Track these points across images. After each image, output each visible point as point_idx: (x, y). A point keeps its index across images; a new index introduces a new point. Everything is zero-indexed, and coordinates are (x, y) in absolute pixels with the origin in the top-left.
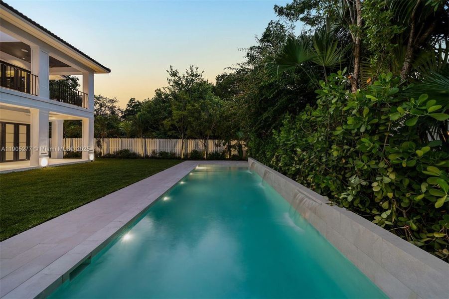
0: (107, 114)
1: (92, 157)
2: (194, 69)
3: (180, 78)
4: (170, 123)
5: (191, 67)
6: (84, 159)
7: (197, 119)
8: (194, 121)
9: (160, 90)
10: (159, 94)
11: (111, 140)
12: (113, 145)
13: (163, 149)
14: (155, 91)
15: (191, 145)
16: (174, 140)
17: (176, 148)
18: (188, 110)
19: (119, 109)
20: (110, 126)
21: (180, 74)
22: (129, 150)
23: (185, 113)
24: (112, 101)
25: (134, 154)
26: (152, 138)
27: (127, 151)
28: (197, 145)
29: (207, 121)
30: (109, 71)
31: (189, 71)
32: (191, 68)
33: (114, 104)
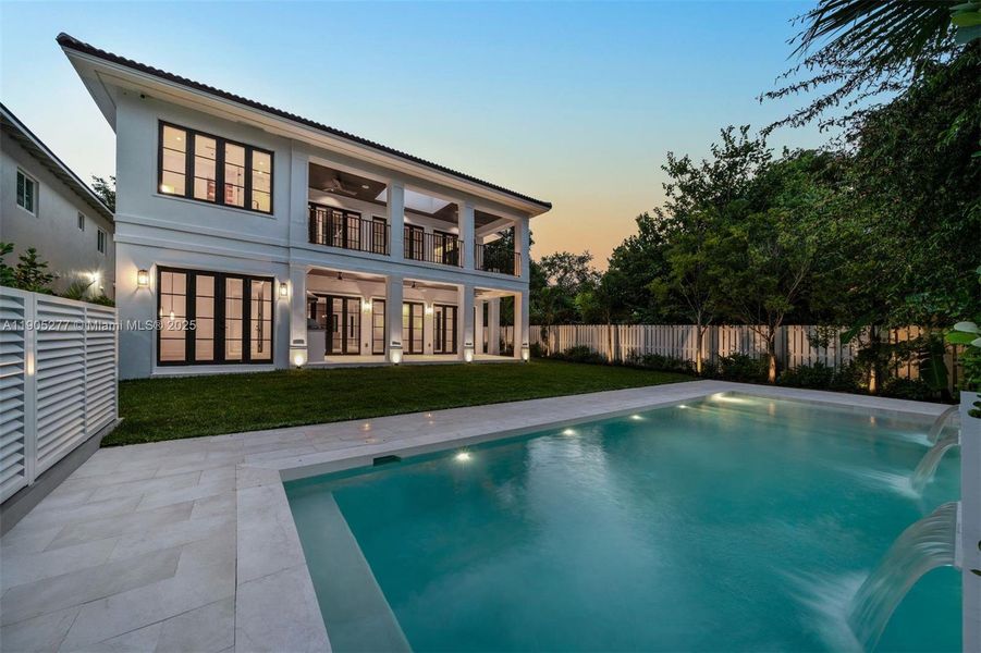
0: (575, 284)
1: (526, 356)
2: (736, 134)
3: (694, 174)
4: (664, 288)
5: (724, 134)
6: (516, 357)
7: (736, 267)
8: (726, 274)
9: (646, 217)
10: (645, 223)
11: (562, 328)
12: (564, 338)
13: (654, 350)
14: (638, 220)
15: (729, 342)
16: (681, 328)
17: (685, 348)
18: (710, 248)
19: (594, 273)
20: (560, 303)
21: (696, 164)
22: (588, 349)
23: (700, 257)
24: (582, 260)
25: (597, 355)
26: (630, 324)
27: (585, 349)
28: (746, 341)
29: (768, 270)
30: (548, 206)
31: (722, 146)
32: (726, 136)
33: (586, 265)
